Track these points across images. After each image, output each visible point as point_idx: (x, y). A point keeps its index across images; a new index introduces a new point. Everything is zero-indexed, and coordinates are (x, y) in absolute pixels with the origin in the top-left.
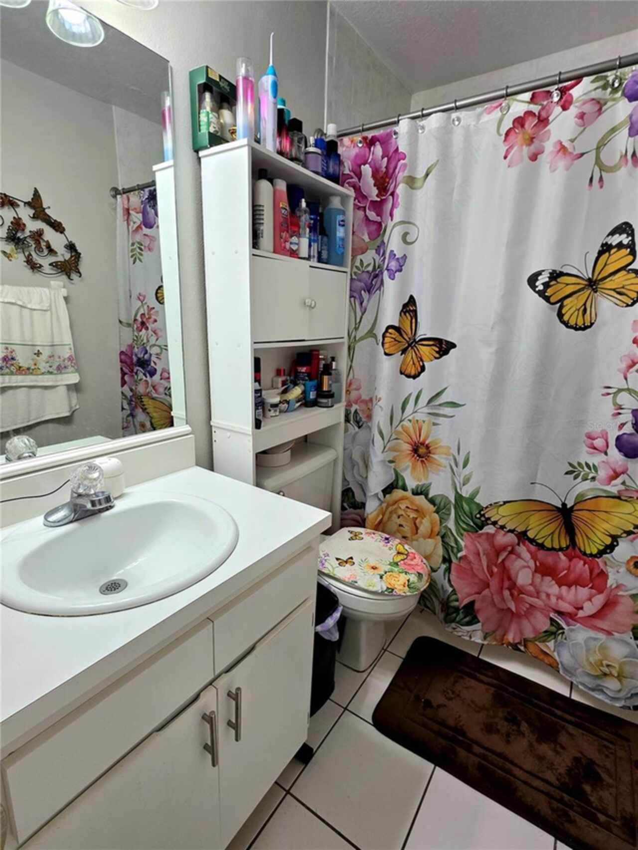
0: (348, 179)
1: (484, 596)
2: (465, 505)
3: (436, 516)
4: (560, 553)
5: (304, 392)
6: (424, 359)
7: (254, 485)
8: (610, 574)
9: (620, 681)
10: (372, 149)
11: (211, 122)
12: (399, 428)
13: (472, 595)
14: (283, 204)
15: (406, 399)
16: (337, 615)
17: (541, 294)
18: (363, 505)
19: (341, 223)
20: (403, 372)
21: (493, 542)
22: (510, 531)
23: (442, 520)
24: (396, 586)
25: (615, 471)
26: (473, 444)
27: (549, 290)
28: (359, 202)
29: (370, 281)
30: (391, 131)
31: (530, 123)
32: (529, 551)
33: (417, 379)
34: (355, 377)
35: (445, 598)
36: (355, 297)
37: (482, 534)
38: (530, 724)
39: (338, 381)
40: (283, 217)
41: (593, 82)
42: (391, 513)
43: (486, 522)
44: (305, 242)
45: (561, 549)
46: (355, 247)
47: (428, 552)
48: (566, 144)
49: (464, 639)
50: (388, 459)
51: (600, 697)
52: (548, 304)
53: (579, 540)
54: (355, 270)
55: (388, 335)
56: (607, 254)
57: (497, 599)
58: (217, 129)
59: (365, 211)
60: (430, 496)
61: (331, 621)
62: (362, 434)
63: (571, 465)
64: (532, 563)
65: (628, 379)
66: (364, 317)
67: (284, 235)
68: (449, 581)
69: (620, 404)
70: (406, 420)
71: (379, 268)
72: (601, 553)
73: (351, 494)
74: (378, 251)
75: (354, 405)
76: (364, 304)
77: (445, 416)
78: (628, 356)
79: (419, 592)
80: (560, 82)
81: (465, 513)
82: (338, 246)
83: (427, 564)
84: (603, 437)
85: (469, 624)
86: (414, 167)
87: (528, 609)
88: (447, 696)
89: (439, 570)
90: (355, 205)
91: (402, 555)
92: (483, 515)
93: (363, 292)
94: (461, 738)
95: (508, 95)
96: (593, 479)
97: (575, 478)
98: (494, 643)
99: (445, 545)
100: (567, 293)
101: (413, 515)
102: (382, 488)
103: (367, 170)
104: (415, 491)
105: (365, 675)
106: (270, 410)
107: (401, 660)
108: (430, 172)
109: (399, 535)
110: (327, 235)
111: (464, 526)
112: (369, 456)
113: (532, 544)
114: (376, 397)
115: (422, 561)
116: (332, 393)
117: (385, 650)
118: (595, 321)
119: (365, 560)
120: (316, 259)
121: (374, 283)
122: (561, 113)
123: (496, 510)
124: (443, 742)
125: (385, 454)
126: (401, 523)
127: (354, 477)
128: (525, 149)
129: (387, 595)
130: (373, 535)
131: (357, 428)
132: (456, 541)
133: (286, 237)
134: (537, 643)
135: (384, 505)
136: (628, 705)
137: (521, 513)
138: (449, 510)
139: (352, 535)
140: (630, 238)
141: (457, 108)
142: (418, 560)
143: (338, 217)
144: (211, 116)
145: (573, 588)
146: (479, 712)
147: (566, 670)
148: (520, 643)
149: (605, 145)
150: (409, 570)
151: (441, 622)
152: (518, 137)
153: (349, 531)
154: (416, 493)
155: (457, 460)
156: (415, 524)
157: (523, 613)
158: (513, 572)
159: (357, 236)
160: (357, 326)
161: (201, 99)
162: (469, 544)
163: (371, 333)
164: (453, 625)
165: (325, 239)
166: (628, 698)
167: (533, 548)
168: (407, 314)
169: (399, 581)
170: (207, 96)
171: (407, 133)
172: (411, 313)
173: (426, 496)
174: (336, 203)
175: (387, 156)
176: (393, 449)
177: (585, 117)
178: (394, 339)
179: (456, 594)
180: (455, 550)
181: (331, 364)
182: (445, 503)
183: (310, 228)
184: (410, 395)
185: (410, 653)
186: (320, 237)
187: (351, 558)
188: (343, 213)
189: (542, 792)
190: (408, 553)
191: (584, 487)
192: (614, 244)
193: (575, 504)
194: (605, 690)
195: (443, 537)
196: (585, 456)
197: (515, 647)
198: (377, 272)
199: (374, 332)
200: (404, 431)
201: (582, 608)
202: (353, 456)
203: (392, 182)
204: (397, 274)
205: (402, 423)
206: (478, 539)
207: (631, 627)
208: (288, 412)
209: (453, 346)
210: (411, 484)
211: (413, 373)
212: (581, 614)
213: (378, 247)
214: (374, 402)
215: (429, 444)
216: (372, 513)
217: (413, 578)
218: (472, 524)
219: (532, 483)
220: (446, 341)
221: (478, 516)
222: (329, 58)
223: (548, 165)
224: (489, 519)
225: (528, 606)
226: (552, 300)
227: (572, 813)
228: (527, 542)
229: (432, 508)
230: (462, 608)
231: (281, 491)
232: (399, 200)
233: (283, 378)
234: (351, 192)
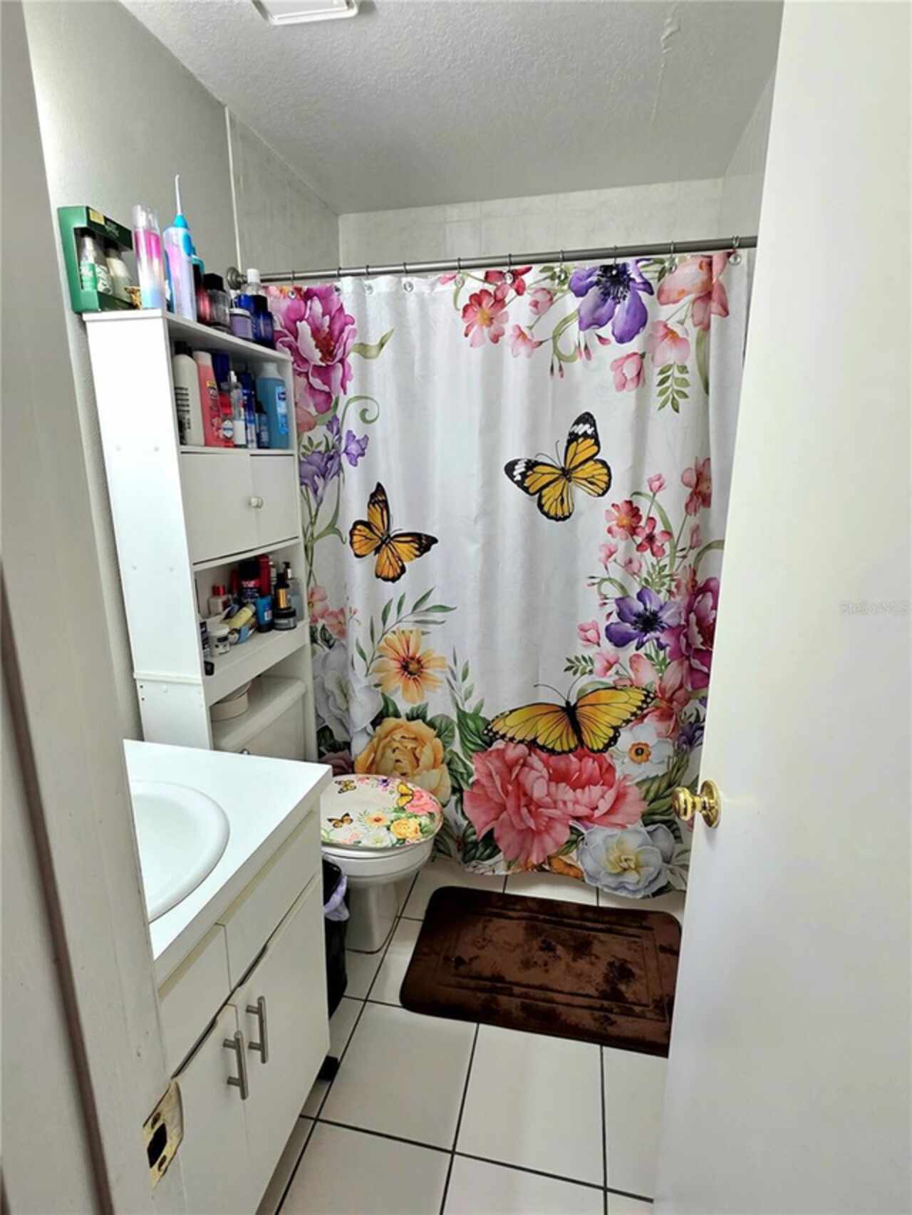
0: (282, 337)
1: (503, 820)
2: (471, 723)
3: (438, 740)
4: (571, 755)
5: (255, 614)
6: (403, 558)
7: (211, 749)
8: (617, 767)
9: (638, 872)
10: (309, 303)
11: (99, 277)
12: (383, 643)
13: (487, 824)
14: (210, 383)
15: (386, 607)
16: (342, 889)
17: (520, 484)
18: (347, 745)
19: (282, 396)
20: (379, 574)
21: (504, 757)
22: (521, 742)
23: (446, 745)
24: (408, 835)
25: (608, 662)
26: (470, 652)
27: (527, 481)
28: (298, 366)
29: (323, 464)
30: (331, 287)
31: (487, 302)
32: (541, 760)
33: (397, 582)
34: (318, 583)
35: (461, 834)
36: (306, 485)
37: (491, 752)
38: (564, 945)
39: (297, 593)
40: (212, 400)
41: (542, 271)
42: (384, 748)
43: (494, 737)
44: (240, 425)
45: (571, 751)
46: (299, 422)
47: (434, 786)
48: (526, 331)
49: (487, 876)
50: (373, 684)
51: (623, 894)
52: (527, 495)
53: (586, 737)
54: (303, 450)
55: (356, 532)
56: (575, 443)
57: (515, 820)
58: (108, 287)
59: (308, 378)
60: (428, 718)
61: (337, 898)
62: (335, 655)
63: (569, 660)
64: (545, 772)
65: (609, 569)
66: (321, 508)
67: (215, 421)
68: (463, 813)
69: (604, 593)
70: (390, 632)
71: (333, 448)
72: (607, 746)
73: (328, 734)
74: (330, 426)
75: (320, 620)
76: (319, 492)
77: (434, 622)
78: (605, 545)
79: (433, 835)
80: (511, 264)
81: (471, 731)
82: (280, 425)
83: (437, 801)
84: (594, 628)
85: (490, 857)
86: (365, 333)
87: (547, 823)
88: (478, 944)
89: (449, 806)
90: (294, 370)
91: (406, 797)
92: (491, 730)
93: (316, 478)
94: (499, 985)
95: (460, 268)
96: (591, 672)
97: (575, 673)
98: (519, 870)
99: (453, 773)
100: (544, 483)
101: (410, 745)
102: (371, 720)
103: (304, 327)
104: (410, 717)
105: (381, 954)
106: (217, 646)
107: (421, 923)
108: (386, 342)
109: (397, 773)
110: (265, 413)
111: (472, 747)
112: (348, 682)
113: (543, 751)
114: (351, 609)
115: (431, 798)
116: (292, 610)
117: (400, 918)
118: (573, 510)
119: (365, 812)
120: (255, 445)
121: (329, 466)
122: (515, 297)
123: (502, 722)
124: (482, 996)
125: (369, 677)
126: (398, 758)
127: (330, 711)
128: (486, 330)
129: (398, 848)
130: (367, 781)
131: (327, 649)
132: (465, 765)
133: (218, 424)
134: (561, 857)
135: (375, 740)
136: (646, 894)
137: (527, 720)
138: (453, 731)
139: (341, 787)
140: (593, 429)
141: (407, 272)
142: (426, 797)
143: (277, 388)
144: (98, 270)
145: (587, 788)
146: (514, 950)
147: (590, 876)
148: (543, 863)
149: (560, 334)
150: (418, 812)
151: (460, 864)
152: (478, 315)
153: (336, 782)
154: (411, 718)
155: (455, 672)
156: (415, 755)
157: (543, 828)
158: (528, 787)
159: (301, 408)
160: (313, 520)
161: (80, 247)
162: (479, 766)
163: (332, 528)
164: (474, 863)
165: (264, 418)
166: (646, 887)
167: (544, 755)
168: (377, 506)
169: (409, 828)
170: (88, 242)
171: (353, 292)
172: (381, 504)
173: (424, 719)
174: (271, 371)
175: (330, 314)
176: (378, 670)
177: (539, 305)
178: (365, 536)
179: (472, 826)
180: (465, 776)
181: (285, 573)
182: (446, 724)
183: (245, 406)
184: (391, 601)
185: (430, 912)
186: (257, 415)
187: (347, 815)
188: (282, 383)
189: (584, 1007)
190: (413, 792)
191: (584, 682)
192: (580, 433)
193: (579, 700)
194: (627, 886)
195: (449, 764)
196: (582, 650)
197: (540, 868)
198: (332, 453)
199: (336, 526)
200: (388, 645)
201: (597, 808)
202: (326, 686)
203: (339, 348)
204: (360, 459)
205: (385, 637)
206: (489, 758)
207: (640, 815)
208: (240, 643)
209: (434, 541)
210: (404, 707)
211: (391, 575)
212: (597, 813)
213: (329, 422)
214: (348, 615)
215: (420, 657)
216: (361, 754)
217: (425, 820)
218: (480, 742)
219: (536, 686)
220: (426, 536)
221: (486, 732)
222: (235, 178)
223: (510, 350)
224: (497, 733)
225: (547, 819)
226: (531, 490)
227: (612, 1016)
228: (538, 751)
229: (433, 733)
230: (482, 840)
231: (245, 750)
232: (352, 372)
233: (224, 598)
234: (286, 355)
